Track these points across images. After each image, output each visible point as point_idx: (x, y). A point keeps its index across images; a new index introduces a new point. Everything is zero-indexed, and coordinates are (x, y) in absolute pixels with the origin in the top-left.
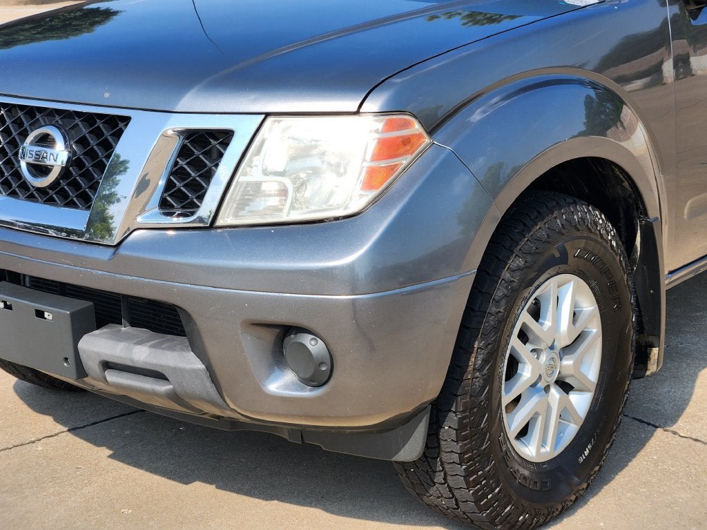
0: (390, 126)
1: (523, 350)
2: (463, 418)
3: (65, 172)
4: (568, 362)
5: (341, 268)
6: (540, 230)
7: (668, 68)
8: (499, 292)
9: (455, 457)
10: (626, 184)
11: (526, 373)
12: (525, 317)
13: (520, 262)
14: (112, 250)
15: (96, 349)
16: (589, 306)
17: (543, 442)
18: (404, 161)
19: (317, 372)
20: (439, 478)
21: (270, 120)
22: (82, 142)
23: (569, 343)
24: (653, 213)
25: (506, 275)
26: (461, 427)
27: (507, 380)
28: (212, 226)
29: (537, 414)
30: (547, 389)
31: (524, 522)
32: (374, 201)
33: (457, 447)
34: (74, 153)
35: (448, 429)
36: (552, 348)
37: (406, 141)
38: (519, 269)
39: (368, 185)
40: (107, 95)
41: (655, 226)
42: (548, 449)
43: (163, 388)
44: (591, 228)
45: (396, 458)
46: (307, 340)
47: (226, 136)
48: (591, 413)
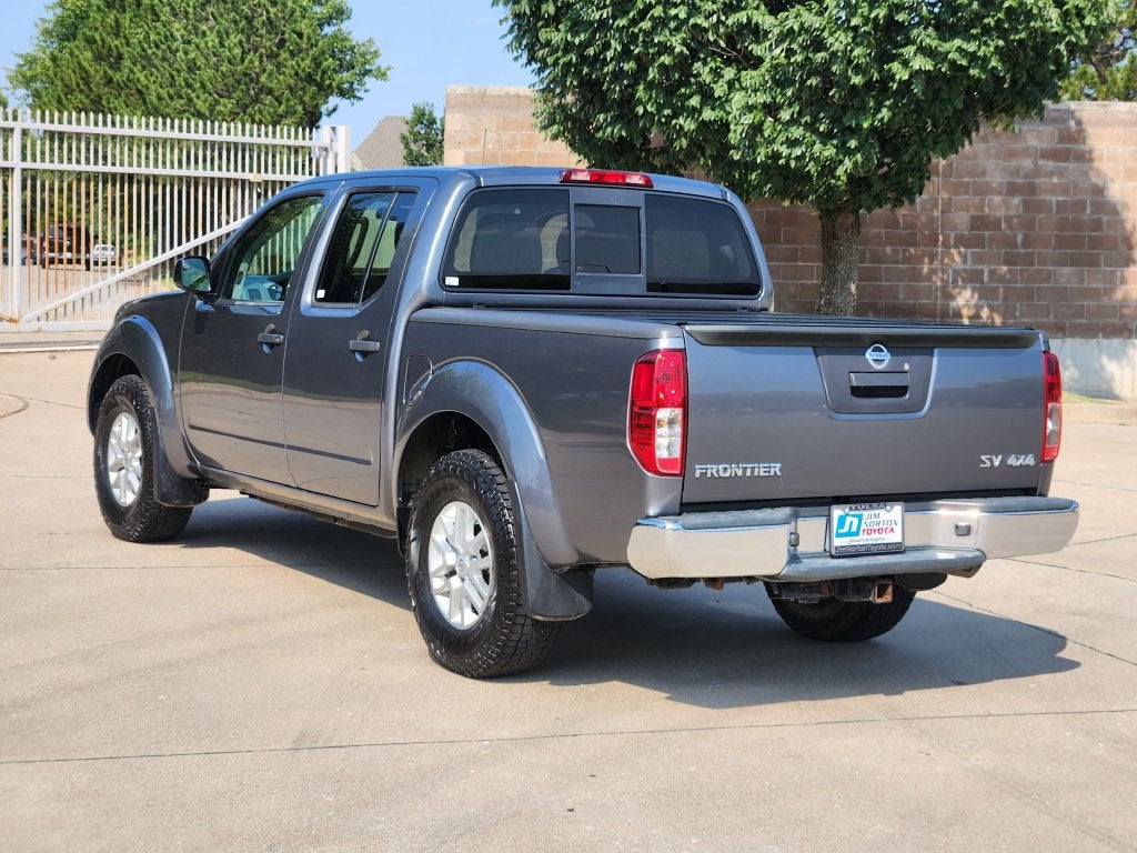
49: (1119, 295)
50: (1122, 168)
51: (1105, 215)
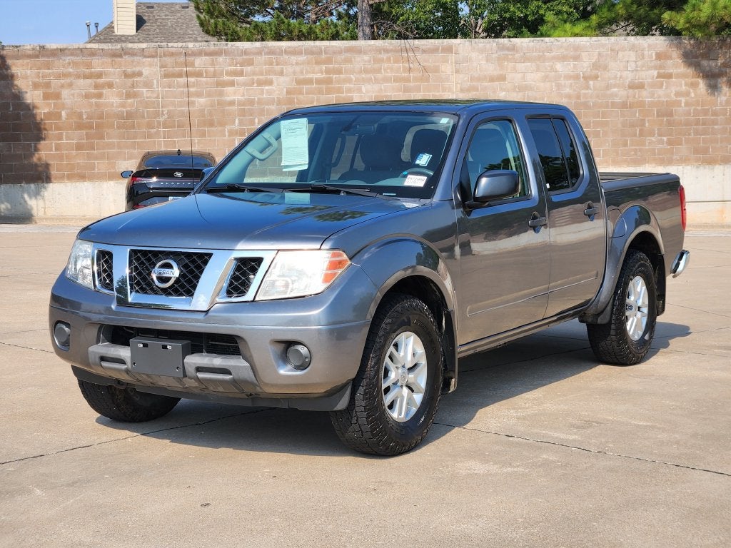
0: (334, 255)
1: (391, 366)
2: (366, 390)
3: (178, 280)
4: (411, 376)
5: (313, 315)
6: (398, 307)
7: (457, 250)
8: (381, 333)
9: (363, 409)
10: (437, 293)
11: (393, 375)
12: (392, 349)
13: (389, 321)
14: (204, 314)
15: (194, 362)
16: (421, 350)
17: (400, 413)
18: (339, 271)
19: (304, 362)
20: (354, 420)
21: (280, 252)
22: (186, 266)
23: (411, 366)
24: (450, 308)
25: (383, 325)
26: (365, 394)
27: (384, 378)
28: (253, 301)
29: (397, 397)
30: (402, 386)
31: (393, 447)
32: (328, 288)
33: (363, 403)
34: (182, 271)
35: (359, 395)
36: (403, 367)
37: (340, 262)
38: (389, 323)
39: (325, 280)
40: (199, 244)
41: (452, 313)
42: (402, 416)
43: (228, 377)
44: (421, 310)
45: (336, 409)
46: (300, 348)
47: (259, 261)
48: (422, 403)
49: (35, 159)
50: (30, 83)
51: (21, 111)
